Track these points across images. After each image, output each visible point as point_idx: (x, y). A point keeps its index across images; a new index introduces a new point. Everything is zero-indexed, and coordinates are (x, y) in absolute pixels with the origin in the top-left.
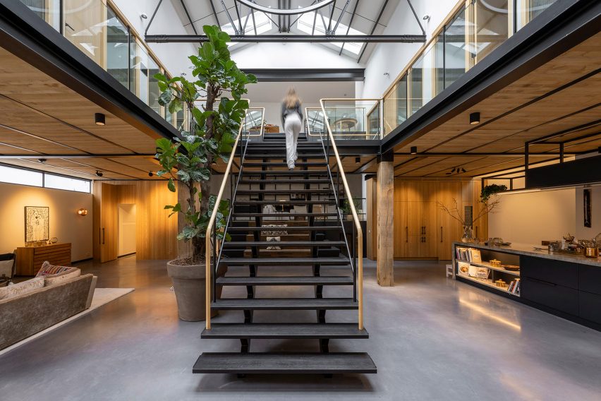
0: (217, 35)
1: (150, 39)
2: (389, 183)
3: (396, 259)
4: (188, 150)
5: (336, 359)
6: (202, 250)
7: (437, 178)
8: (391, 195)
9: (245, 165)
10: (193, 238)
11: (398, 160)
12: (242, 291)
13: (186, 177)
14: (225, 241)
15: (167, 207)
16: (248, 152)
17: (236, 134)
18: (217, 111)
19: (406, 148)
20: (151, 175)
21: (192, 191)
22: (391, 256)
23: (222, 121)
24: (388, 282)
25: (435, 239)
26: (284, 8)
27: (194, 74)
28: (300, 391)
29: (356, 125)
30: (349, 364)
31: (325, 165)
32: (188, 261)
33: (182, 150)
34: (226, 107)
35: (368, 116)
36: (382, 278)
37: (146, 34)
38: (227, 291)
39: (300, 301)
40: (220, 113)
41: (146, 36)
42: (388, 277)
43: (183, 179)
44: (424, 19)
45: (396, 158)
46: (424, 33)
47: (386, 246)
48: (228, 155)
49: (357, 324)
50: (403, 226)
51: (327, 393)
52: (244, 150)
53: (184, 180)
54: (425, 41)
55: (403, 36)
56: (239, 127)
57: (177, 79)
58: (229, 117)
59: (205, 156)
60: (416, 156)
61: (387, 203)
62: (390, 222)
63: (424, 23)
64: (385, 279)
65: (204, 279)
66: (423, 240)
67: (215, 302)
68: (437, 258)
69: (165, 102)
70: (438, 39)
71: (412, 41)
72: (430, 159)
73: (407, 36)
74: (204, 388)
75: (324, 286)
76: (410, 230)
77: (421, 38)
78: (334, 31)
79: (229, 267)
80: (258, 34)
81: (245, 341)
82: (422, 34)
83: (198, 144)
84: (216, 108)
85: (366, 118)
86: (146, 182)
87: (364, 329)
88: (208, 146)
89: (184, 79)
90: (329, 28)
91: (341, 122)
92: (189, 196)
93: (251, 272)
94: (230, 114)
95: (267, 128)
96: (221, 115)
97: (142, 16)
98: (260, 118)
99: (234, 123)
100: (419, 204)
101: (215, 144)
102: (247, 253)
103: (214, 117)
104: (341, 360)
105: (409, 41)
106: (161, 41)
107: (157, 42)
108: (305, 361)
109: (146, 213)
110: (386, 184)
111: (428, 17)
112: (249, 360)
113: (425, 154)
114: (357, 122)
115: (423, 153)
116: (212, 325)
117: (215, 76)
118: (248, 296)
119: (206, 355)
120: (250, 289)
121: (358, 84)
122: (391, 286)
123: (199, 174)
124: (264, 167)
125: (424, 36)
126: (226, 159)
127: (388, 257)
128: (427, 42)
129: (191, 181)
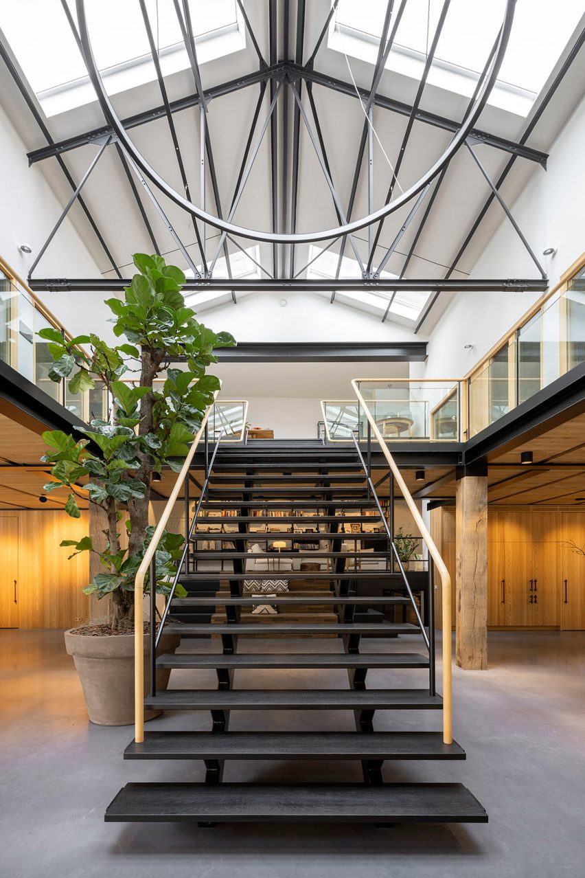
0: (160, 271)
1: (37, 285)
2: (480, 510)
3: (491, 628)
4: (104, 448)
5: (401, 796)
6: (130, 612)
7: (558, 507)
8: (484, 528)
9: (212, 480)
10: (114, 592)
11: (495, 474)
12: (206, 677)
13: (101, 493)
14: (174, 596)
15: (65, 543)
16: (218, 460)
17: (197, 428)
18: (161, 392)
19: (513, 455)
20: (43, 499)
21: (113, 518)
22: (482, 621)
23: (169, 408)
24: (478, 664)
25: (554, 598)
26: (284, 232)
27: (117, 331)
28: (328, 853)
29: (412, 428)
30: (428, 805)
31: (362, 480)
32: (105, 630)
33: (93, 448)
34: (177, 384)
35: (434, 413)
36: (466, 657)
37: (29, 277)
38: (179, 677)
39: (322, 695)
40: (167, 394)
41: (30, 281)
42: (478, 655)
43: (93, 496)
44: (545, 254)
45: (491, 471)
46: (544, 276)
47: (473, 606)
48: (181, 459)
49: (440, 734)
50: (497, 578)
51: (383, 857)
52: (210, 455)
53: (95, 499)
54: (545, 289)
55: (506, 281)
56: (201, 419)
57: (83, 339)
58: (182, 400)
59: (137, 459)
60: (530, 468)
61: (475, 540)
62: (482, 570)
63: (544, 261)
64: (471, 658)
65: (133, 658)
66: (533, 600)
67: (154, 695)
68: (558, 627)
69: (61, 375)
70: (571, 284)
71: (522, 290)
72: (554, 474)
73: (512, 281)
74: (128, 848)
75: (369, 670)
76: (508, 584)
77: (540, 285)
78: (377, 273)
79: (182, 640)
80: (234, 277)
81: (214, 765)
82: (540, 278)
83: (123, 438)
84: (158, 386)
85: (429, 416)
86: (36, 512)
87: (454, 742)
88: (143, 446)
89: (97, 339)
90: (368, 269)
91: (384, 423)
92: (107, 527)
93: (225, 646)
94: (185, 396)
95: (251, 433)
96: (168, 400)
97: (23, 248)
98: (241, 422)
99: (193, 411)
100: (525, 546)
101: (156, 441)
102: (217, 619)
103: (154, 402)
104: (411, 797)
105: (516, 290)
106: (57, 289)
107: (51, 289)
108: (337, 798)
109: (37, 559)
110: (474, 510)
111: (552, 251)
112: (223, 797)
113: (545, 464)
114: (412, 423)
115: (542, 463)
116: (147, 735)
117: (156, 332)
118: (220, 686)
119: (134, 787)
120: (224, 675)
121: (414, 366)
122: (482, 669)
123: (126, 488)
124: (248, 483)
125: (545, 281)
126: (178, 467)
127: (477, 625)
128: (550, 291)
129: (110, 500)
